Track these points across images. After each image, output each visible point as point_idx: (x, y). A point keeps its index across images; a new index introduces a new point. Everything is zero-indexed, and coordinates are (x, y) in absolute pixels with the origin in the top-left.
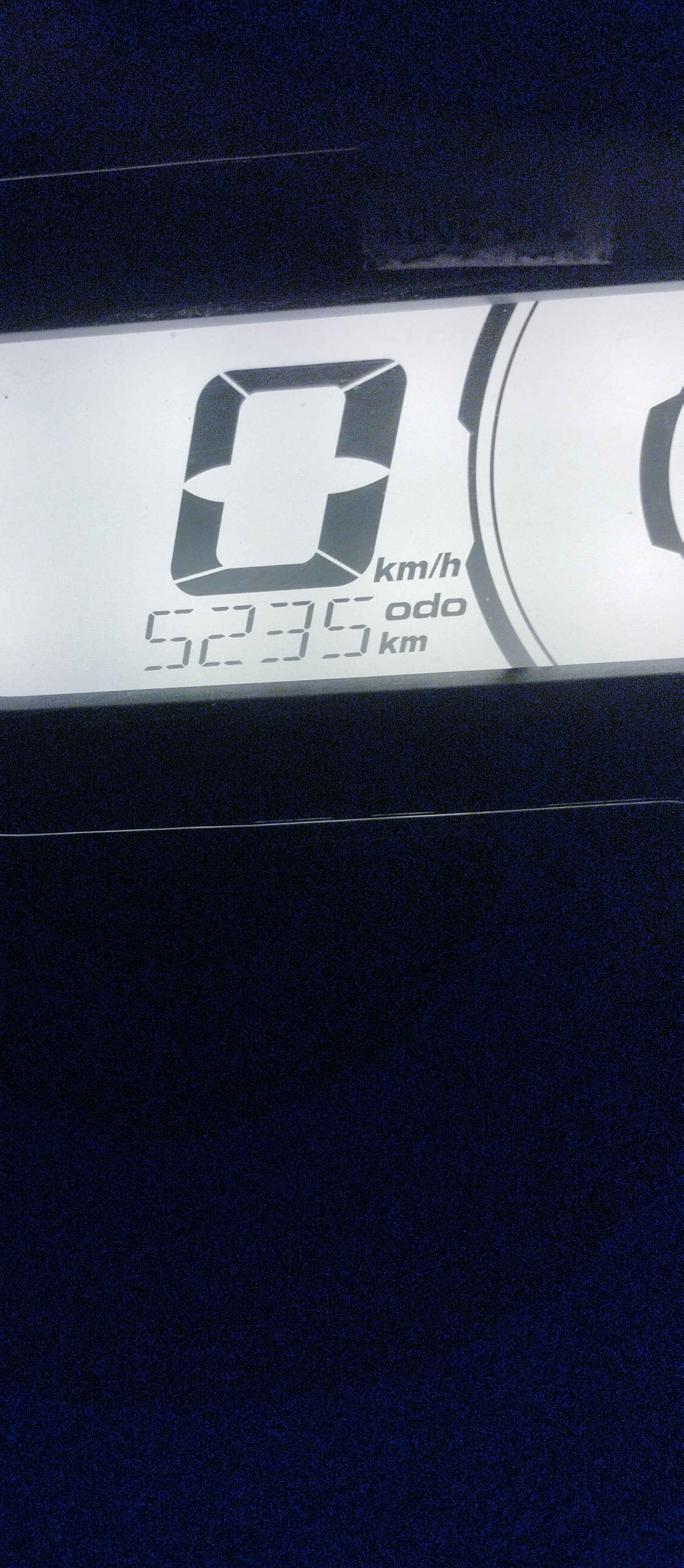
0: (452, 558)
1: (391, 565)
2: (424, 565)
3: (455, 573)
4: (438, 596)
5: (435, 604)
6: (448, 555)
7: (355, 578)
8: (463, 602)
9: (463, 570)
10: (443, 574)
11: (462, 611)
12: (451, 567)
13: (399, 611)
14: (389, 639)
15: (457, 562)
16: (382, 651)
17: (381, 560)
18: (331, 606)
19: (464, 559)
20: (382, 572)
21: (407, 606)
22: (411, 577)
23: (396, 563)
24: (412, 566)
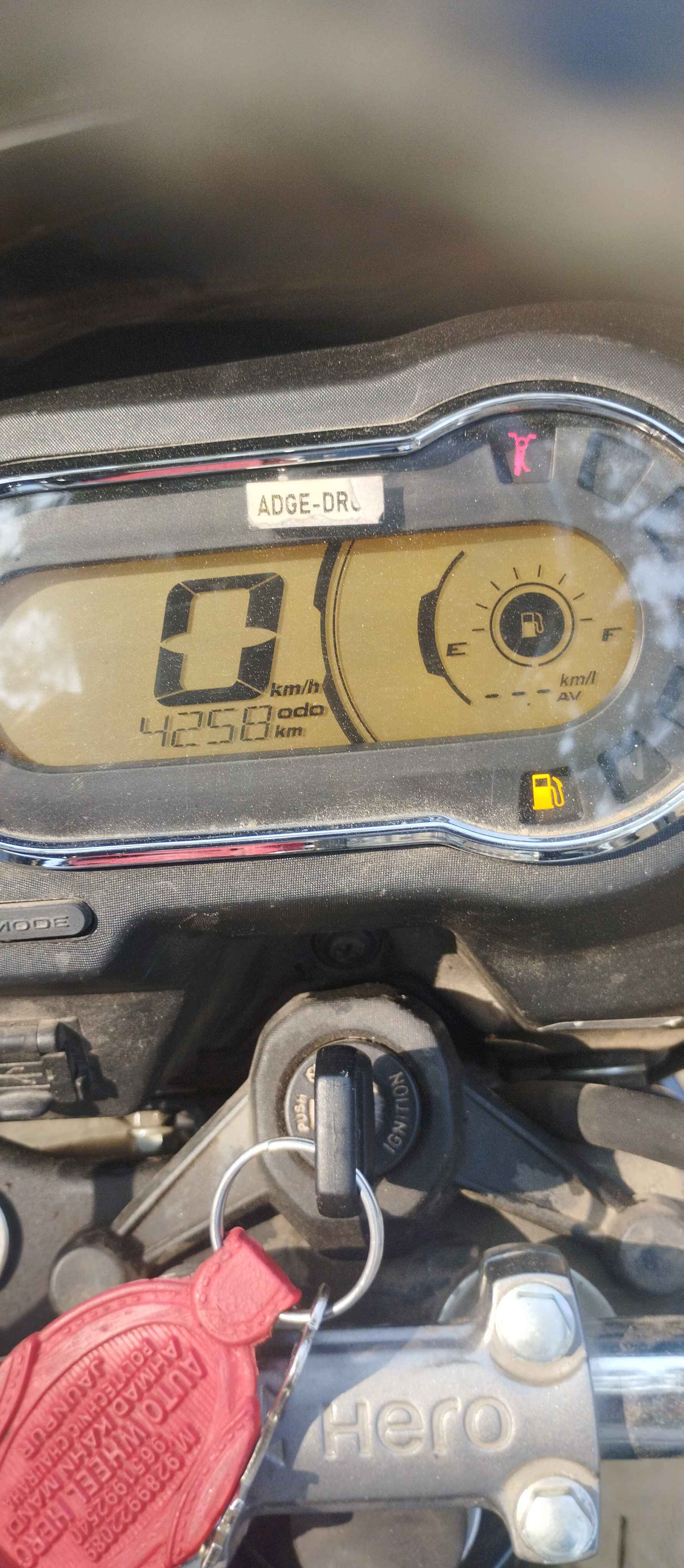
0: (314, 682)
1: (280, 687)
2: (298, 687)
3: (317, 691)
4: (307, 704)
5: (306, 709)
8: (322, 708)
9: (321, 689)
10: (309, 691)
11: (322, 713)
12: (314, 688)
13: (285, 714)
14: (280, 730)
15: (317, 685)
16: (277, 736)
17: (274, 685)
18: (247, 712)
19: (321, 683)
20: (276, 692)
21: (289, 710)
22: (291, 694)
24: (292, 687)
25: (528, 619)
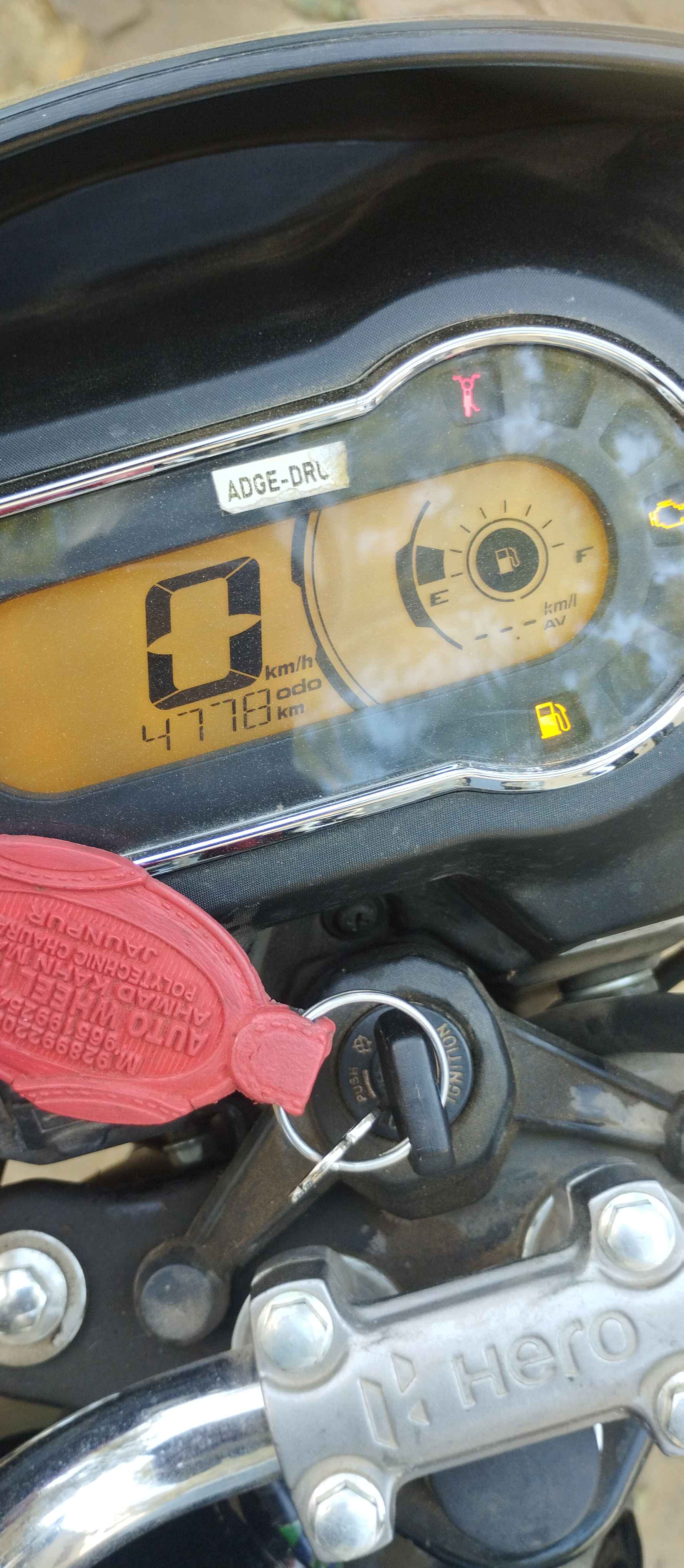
0: (307, 657)
1: (273, 670)
2: (292, 664)
3: (311, 666)
4: (304, 680)
5: (303, 686)
6: (304, 656)
7: (254, 680)
8: (319, 681)
9: (314, 663)
10: (304, 667)
11: (320, 685)
12: (307, 663)
13: (283, 694)
14: (282, 711)
15: (310, 660)
16: (280, 718)
17: (267, 668)
18: (245, 700)
19: (313, 657)
20: (270, 674)
21: (287, 689)
22: (286, 673)
23: (276, 668)
24: (285, 666)
25: (503, 555)
